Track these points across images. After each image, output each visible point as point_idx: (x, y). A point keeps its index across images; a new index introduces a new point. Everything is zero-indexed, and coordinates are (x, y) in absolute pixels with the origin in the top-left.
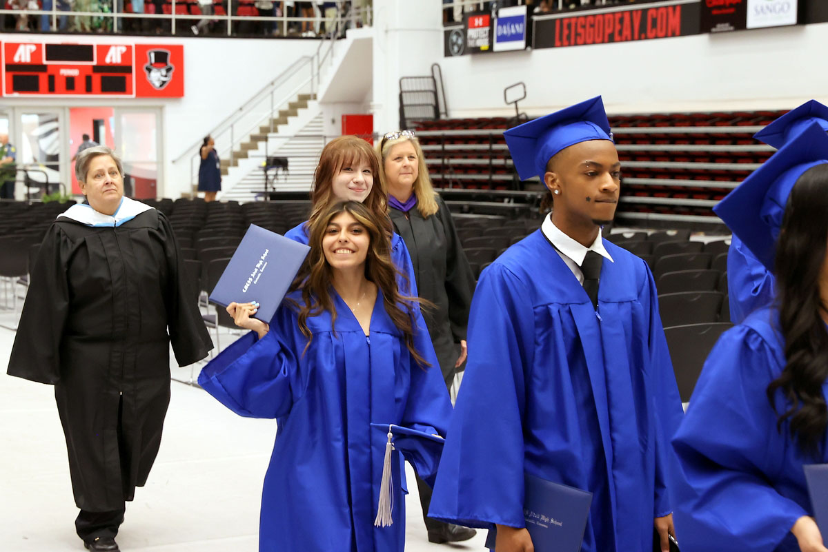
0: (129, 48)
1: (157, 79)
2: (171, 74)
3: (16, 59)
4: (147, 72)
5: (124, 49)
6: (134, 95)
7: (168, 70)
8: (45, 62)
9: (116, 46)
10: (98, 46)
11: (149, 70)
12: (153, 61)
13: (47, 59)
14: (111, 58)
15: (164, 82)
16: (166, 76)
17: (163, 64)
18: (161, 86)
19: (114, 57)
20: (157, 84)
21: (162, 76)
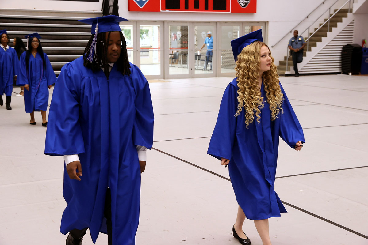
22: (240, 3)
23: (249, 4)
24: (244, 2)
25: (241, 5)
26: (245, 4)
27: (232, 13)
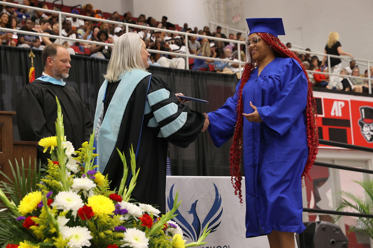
0: (346, 102)
1: (368, 133)
4: (360, 127)
5: (343, 104)
9: (338, 100)
10: (324, 99)
11: (362, 125)
12: (364, 117)
14: (335, 112)
17: (371, 120)
18: (371, 140)
19: (337, 111)
20: (369, 138)
21: (371, 131)
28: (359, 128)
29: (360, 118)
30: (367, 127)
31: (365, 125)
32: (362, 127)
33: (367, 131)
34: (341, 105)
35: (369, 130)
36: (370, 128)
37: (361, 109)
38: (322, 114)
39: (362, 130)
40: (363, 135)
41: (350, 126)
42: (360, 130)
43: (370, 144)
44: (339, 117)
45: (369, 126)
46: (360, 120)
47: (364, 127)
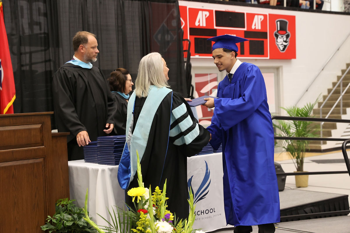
0: (265, 16)
1: (281, 43)
2: (288, 40)
3: (197, 24)
5: (262, 17)
6: (268, 58)
7: (287, 36)
8: (215, 27)
9: (258, 14)
10: (247, 14)
11: (277, 36)
13: (217, 26)
14: (255, 25)
15: (285, 46)
16: (286, 42)
17: (284, 32)
18: (284, 49)
19: (257, 25)
20: (282, 48)
21: (284, 41)
22: (278, 45)
23: (288, 46)
24: (282, 44)
25: (279, 48)
26: (283, 47)
27: (271, 60)
28: (275, 39)
29: (275, 30)
30: (281, 38)
31: (280, 36)
32: (277, 39)
33: (281, 42)
34: (261, 19)
35: (282, 41)
36: (283, 38)
37: (277, 22)
38: (244, 27)
39: (277, 41)
40: (277, 45)
41: (267, 38)
42: (275, 41)
43: (282, 53)
44: (258, 29)
45: (282, 37)
46: (276, 32)
47: (279, 38)
